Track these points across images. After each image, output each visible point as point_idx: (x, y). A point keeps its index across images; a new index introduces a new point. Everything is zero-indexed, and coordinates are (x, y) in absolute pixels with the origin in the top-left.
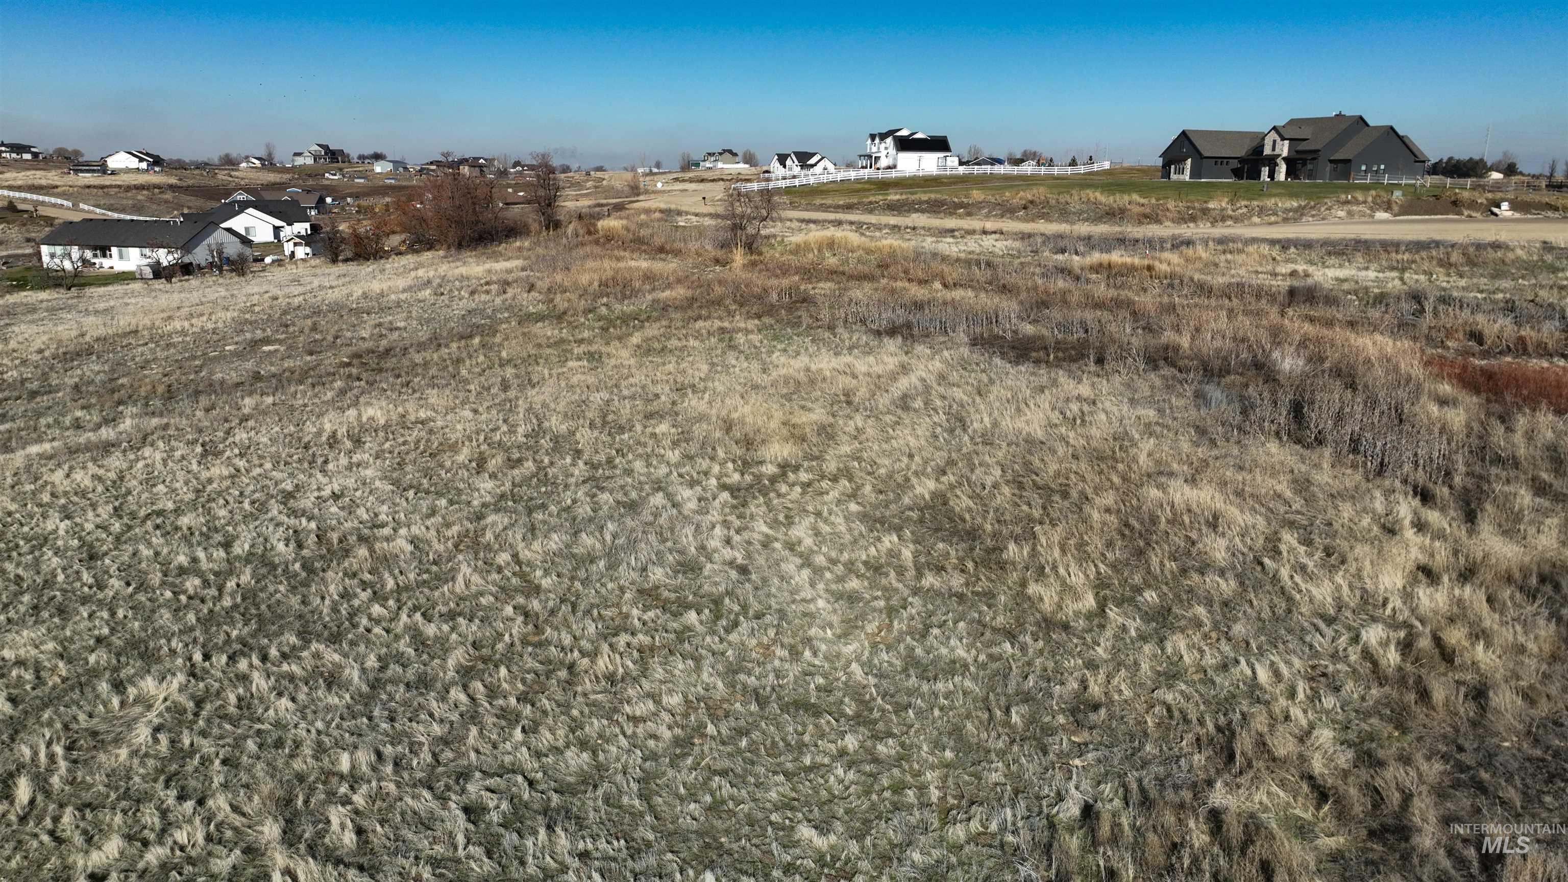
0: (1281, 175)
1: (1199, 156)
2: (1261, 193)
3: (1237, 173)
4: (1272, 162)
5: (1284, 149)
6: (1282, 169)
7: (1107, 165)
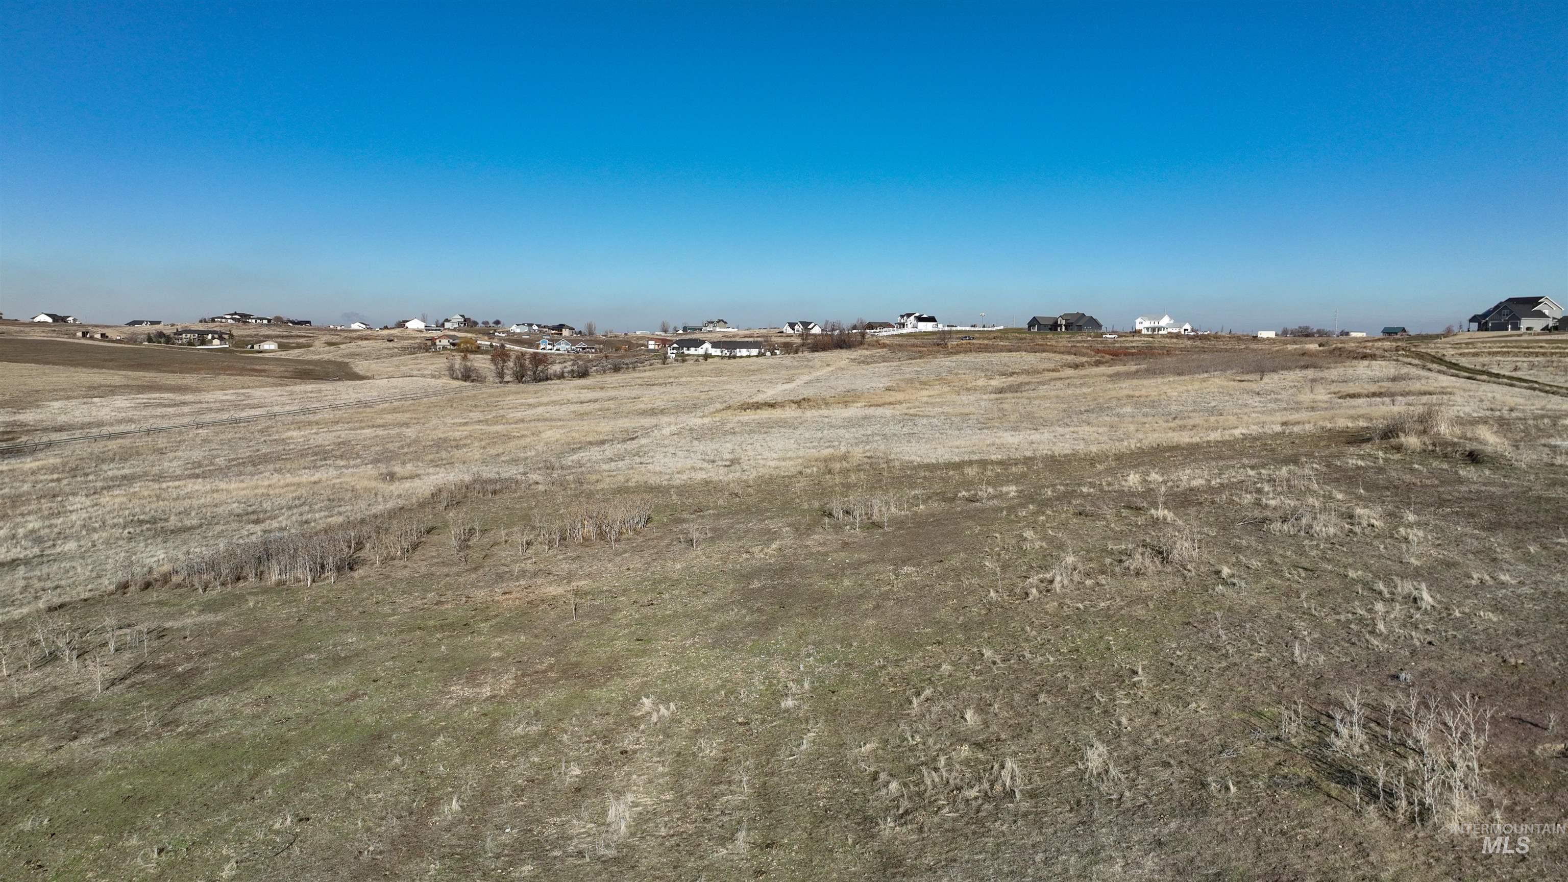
0: (1063, 329)
1: (1039, 324)
2: (1059, 333)
3: (1050, 329)
4: (1061, 326)
5: (1064, 322)
6: (1064, 328)
7: (1002, 327)
